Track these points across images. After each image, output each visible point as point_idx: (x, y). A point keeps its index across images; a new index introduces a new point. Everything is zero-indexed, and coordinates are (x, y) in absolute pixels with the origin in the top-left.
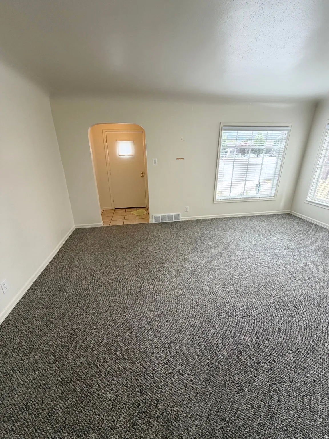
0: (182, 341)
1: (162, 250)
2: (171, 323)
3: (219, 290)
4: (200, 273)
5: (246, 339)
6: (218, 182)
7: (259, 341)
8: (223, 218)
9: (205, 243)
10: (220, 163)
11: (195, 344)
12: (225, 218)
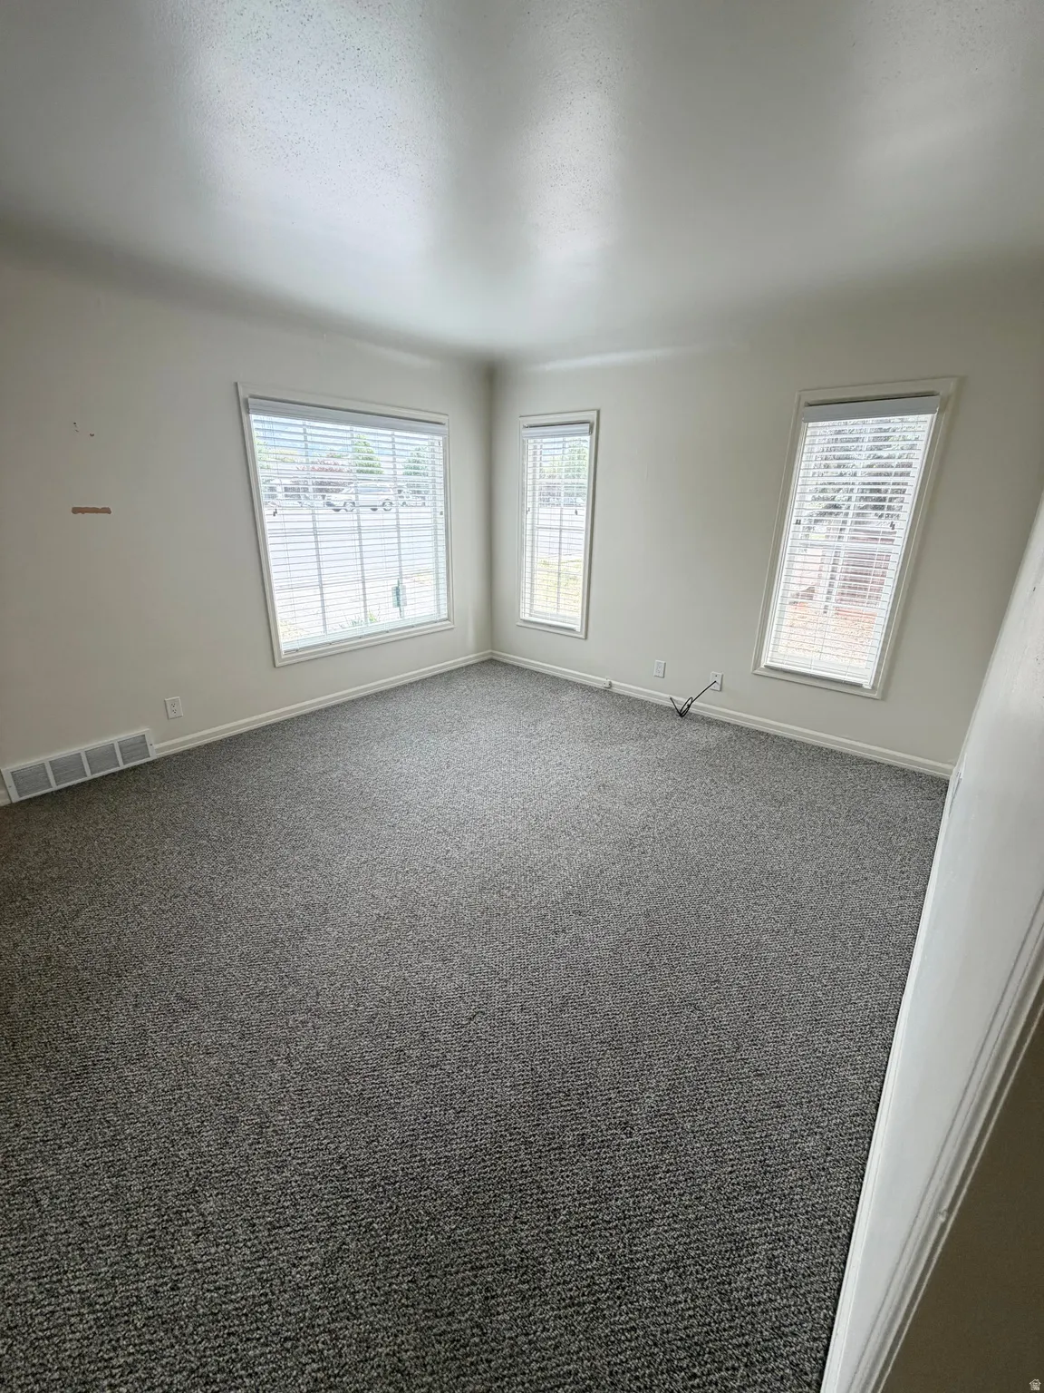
0: (294, 1271)
1: (92, 914)
2: (224, 1225)
3: (374, 972)
4: (289, 940)
5: (499, 1090)
6: (275, 593)
7: (532, 1069)
8: (320, 711)
9: (279, 816)
10: (268, 527)
11: (348, 1240)
12: (326, 710)
